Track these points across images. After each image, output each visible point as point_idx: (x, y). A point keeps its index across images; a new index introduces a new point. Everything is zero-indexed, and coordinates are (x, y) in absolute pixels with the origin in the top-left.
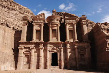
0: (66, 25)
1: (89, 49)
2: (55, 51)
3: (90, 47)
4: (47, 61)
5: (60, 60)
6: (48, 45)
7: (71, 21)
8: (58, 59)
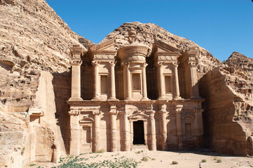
0: (160, 66)
1: (201, 114)
2: (140, 118)
3: (202, 110)
4: (125, 138)
5: (150, 134)
6: (127, 107)
7: (168, 58)
8: (146, 132)
